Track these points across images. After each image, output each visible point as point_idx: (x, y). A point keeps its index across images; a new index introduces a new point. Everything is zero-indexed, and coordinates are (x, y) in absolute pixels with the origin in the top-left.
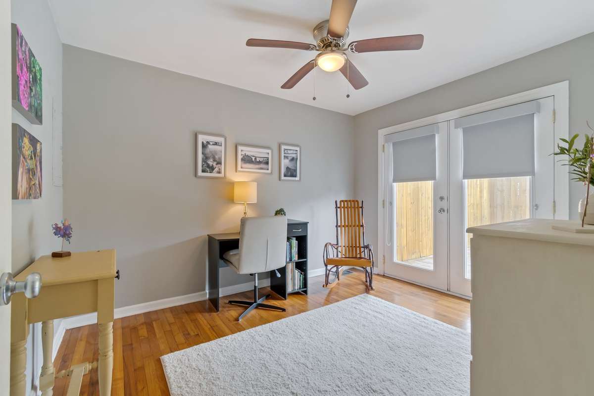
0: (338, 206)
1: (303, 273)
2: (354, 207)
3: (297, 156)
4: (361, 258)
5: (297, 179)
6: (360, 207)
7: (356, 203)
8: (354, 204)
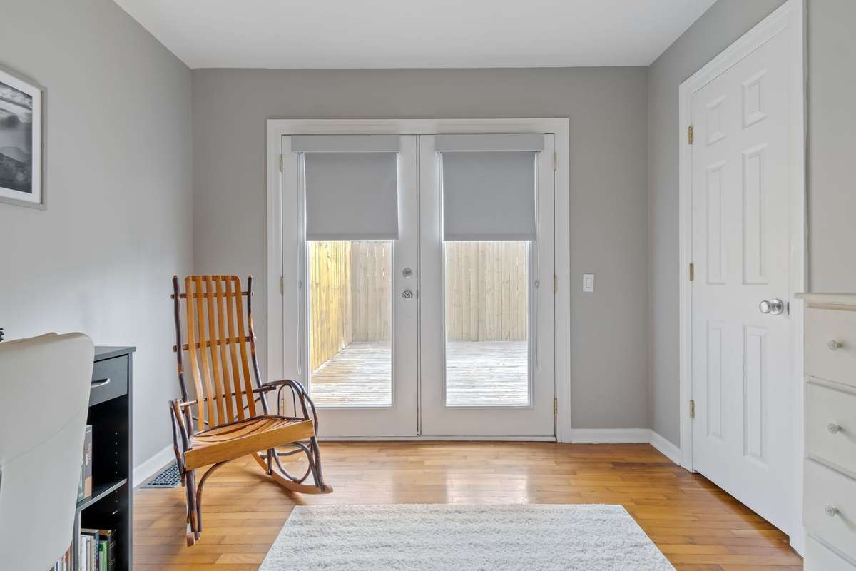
0: (182, 290)
1: (109, 533)
2: (228, 294)
3: (30, 116)
4: (254, 419)
5: (34, 197)
6: (244, 294)
7: (233, 283)
8: (228, 286)
